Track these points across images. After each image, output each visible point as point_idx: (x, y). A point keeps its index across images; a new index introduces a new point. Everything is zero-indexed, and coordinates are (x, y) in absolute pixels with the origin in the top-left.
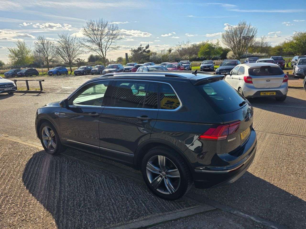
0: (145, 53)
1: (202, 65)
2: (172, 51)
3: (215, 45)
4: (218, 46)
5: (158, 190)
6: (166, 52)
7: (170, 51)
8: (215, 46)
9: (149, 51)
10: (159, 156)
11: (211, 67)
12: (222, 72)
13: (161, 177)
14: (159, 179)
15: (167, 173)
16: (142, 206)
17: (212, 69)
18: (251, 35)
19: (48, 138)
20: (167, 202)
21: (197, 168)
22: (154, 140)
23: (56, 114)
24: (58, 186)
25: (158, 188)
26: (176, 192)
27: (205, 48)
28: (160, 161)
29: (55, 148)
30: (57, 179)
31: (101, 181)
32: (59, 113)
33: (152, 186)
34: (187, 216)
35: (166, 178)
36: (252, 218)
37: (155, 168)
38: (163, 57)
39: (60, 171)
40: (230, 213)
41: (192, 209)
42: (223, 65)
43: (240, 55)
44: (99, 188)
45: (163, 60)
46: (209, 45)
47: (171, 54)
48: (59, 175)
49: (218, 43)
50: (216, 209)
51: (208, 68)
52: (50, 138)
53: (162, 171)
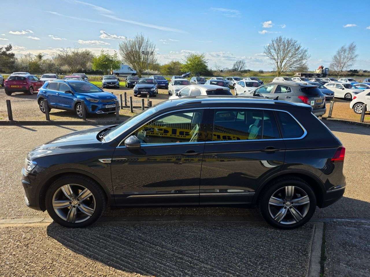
0: (5, 58)
1: (103, 81)
2: (44, 58)
4: (116, 59)
5: (281, 222)
6: (34, 58)
7: (40, 57)
8: (112, 58)
9: (13, 55)
10: (286, 187)
11: (116, 84)
12: (143, 91)
13: (285, 208)
14: (283, 211)
15: (292, 203)
16: (288, 242)
17: (118, 86)
18: (149, 50)
19: (68, 203)
20: (294, 231)
21: (329, 189)
22: (286, 171)
23: (103, 161)
24: (185, 258)
25: (283, 220)
26: (303, 218)
27: (101, 59)
28: (288, 191)
29: (91, 215)
30: (164, 251)
31: (211, 235)
32: (111, 159)
33: (275, 221)
34: (324, 235)
35: (291, 208)
36: (347, 220)
37: (280, 200)
38: (29, 64)
39: (146, 242)
40: (334, 222)
41: (315, 228)
42: (140, 83)
43: (140, 71)
44: (225, 242)
45: (30, 69)
46: (105, 56)
47: (42, 61)
48: (157, 247)
49: (116, 55)
50: (324, 222)
51: (114, 85)
52: (75, 202)
53: (287, 202)
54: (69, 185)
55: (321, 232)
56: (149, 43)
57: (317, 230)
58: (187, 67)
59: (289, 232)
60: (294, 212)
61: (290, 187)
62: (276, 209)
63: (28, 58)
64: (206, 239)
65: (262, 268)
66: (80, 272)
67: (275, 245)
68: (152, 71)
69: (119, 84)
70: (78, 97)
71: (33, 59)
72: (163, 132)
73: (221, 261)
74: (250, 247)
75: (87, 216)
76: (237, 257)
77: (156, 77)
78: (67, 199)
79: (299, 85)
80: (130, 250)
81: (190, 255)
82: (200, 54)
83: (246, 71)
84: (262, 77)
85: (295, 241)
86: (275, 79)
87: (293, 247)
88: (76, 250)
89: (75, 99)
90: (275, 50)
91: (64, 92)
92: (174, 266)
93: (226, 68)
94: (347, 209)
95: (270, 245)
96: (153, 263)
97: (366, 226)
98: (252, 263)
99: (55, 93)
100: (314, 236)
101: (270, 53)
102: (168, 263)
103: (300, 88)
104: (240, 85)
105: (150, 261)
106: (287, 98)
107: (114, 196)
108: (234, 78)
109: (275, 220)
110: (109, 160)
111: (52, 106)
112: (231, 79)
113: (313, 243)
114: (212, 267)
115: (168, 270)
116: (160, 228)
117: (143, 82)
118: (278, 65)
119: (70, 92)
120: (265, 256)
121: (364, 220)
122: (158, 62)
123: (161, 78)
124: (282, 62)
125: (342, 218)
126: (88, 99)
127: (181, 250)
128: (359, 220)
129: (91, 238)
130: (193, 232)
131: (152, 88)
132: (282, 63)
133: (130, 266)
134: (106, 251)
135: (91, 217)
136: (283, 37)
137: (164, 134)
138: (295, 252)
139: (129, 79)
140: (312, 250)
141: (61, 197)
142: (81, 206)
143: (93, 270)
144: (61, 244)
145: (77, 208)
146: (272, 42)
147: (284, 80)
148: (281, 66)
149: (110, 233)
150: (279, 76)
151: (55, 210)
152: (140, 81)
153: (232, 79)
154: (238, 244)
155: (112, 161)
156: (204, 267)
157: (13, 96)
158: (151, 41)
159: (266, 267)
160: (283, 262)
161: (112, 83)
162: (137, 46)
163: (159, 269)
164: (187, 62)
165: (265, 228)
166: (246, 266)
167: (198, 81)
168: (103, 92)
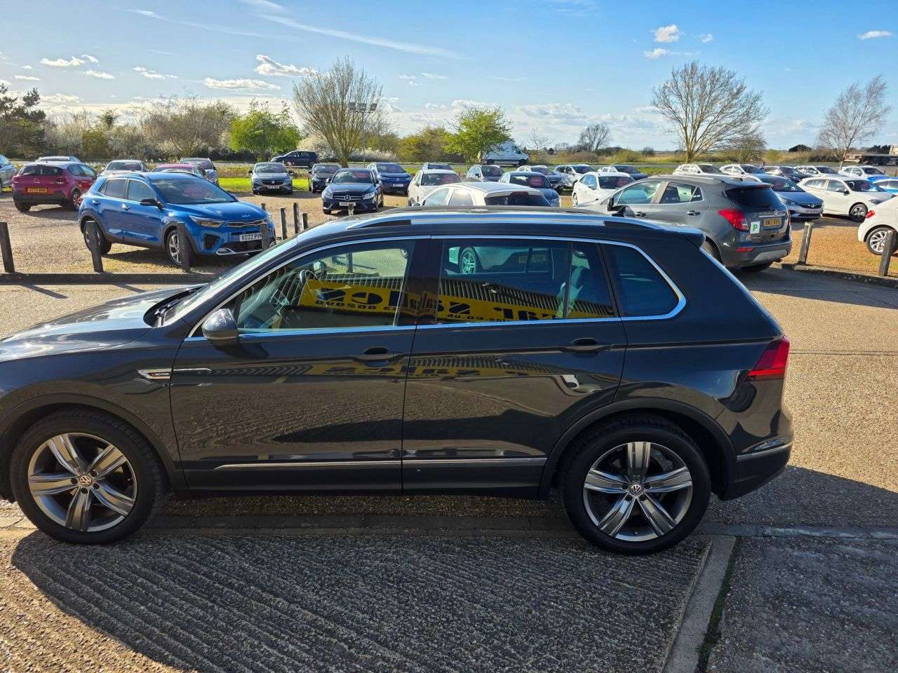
0: (22, 122)
1: (254, 176)
2: (119, 123)
3: (277, 117)
4: (286, 122)
5: (619, 537)
6: (94, 124)
7: (109, 120)
8: (277, 120)
9: (41, 115)
10: (630, 445)
11: (284, 184)
12: (344, 201)
13: (629, 499)
14: (624, 507)
15: (647, 486)
16: (628, 589)
17: (289, 189)
18: (368, 100)
19: (68, 482)
20: (652, 560)
21: (743, 451)
22: (626, 403)
23: (150, 374)
24: (342, 631)
25: (622, 531)
26: (676, 527)
27: (251, 124)
28: (634, 456)
29: (127, 513)
30: (294, 611)
31: (430, 568)
32: (170, 370)
33: (602, 531)
34: (729, 573)
35: (643, 498)
36: (802, 531)
37: (615, 478)
38: (84, 137)
39: (255, 586)
40: (764, 536)
41: (710, 554)
42: (338, 181)
43: (346, 152)
44: (460, 588)
45: (86, 149)
46: (260, 116)
47: (114, 130)
48: (278, 599)
49: (285, 113)
50: (737, 537)
51: (278, 187)
52: (86, 480)
53: (632, 484)
54: (66, 434)
55: (725, 564)
56: (366, 82)
57: (713, 557)
58: (459, 140)
59: (638, 562)
60: (652, 510)
61: (639, 445)
62: (605, 501)
63: (81, 123)
64: (415, 580)
65: (537, 662)
66: (55, 664)
67: (591, 596)
68: (377, 153)
69: (290, 185)
70: (172, 214)
71: (93, 126)
72: (365, 300)
73: (432, 641)
74: (523, 603)
75: (118, 515)
76: (481, 630)
77: (382, 168)
78: (65, 472)
79: (723, 182)
80: (204, 608)
81: (358, 623)
82: (492, 111)
83: (609, 152)
84: (647, 166)
85: (648, 588)
86: (678, 169)
87: (638, 604)
88: (66, 605)
89: (165, 219)
90: (680, 96)
91: (138, 203)
92: (304, 654)
93: (564, 144)
94: (805, 502)
95: (578, 598)
96: (252, 645)
97: (849, 548)
98: (515, 648)
99: (119, 204)
100: (701, 575)
101: (667, 105)
102: (293, 644)
103: (722, 189)
104: (586, 183)
105: (245, 639)
106: (690, 214)
107: (181, 464)
108: (574, 168)
109: (602, 529)
110: (163, 373)
111: (113, 238)
112: (568, 170)
113: (692, 595)
114: (404, 659)
115: (284, 664)
116: (303, 549)
117: (347, 179)
118: (686, 133)
119: (152, 202)
120: (556, 627)
121: (845, 532)
122: (393, 129)
123: (394, 168)
124: (698, 126)
125: (789, 526)
126: (195, 218)
127: (338, 608)
128: (833, 533)
129: (118, 574)
130: (387, 560)
131: (367, 192)
132: (696, 131)
133: (190, 651)
134: (142, 608)
135: (126, 517)
136: (700, 66)
137: (368, 306)
138: (637, 618)
139: (315, 172)
140: (686, 615)
141: (50, 465)
142: (102, 489)
143: (90, 661)
144: (36, 588)
145: (92, 495)
146: (671, 77)
147: (702, 173)
148: (693, 137)
149: (171, 560)
150: (688, 162)
151: (35, 498)
152: (339, 175)
153: (571, 170)
154: (492, 592)
155: (172, 374)
156: (384, 659)
157: (34, 214)
158: (370, 77)
159: (549, 660)
160: (598, 647)
161: (273, 182)
162: (337, 91)
163: (262, 663)
164: (460, 130)
165: (577, 550)
166: (496, 655)
167: (485, 174)
168: (236, 201)
